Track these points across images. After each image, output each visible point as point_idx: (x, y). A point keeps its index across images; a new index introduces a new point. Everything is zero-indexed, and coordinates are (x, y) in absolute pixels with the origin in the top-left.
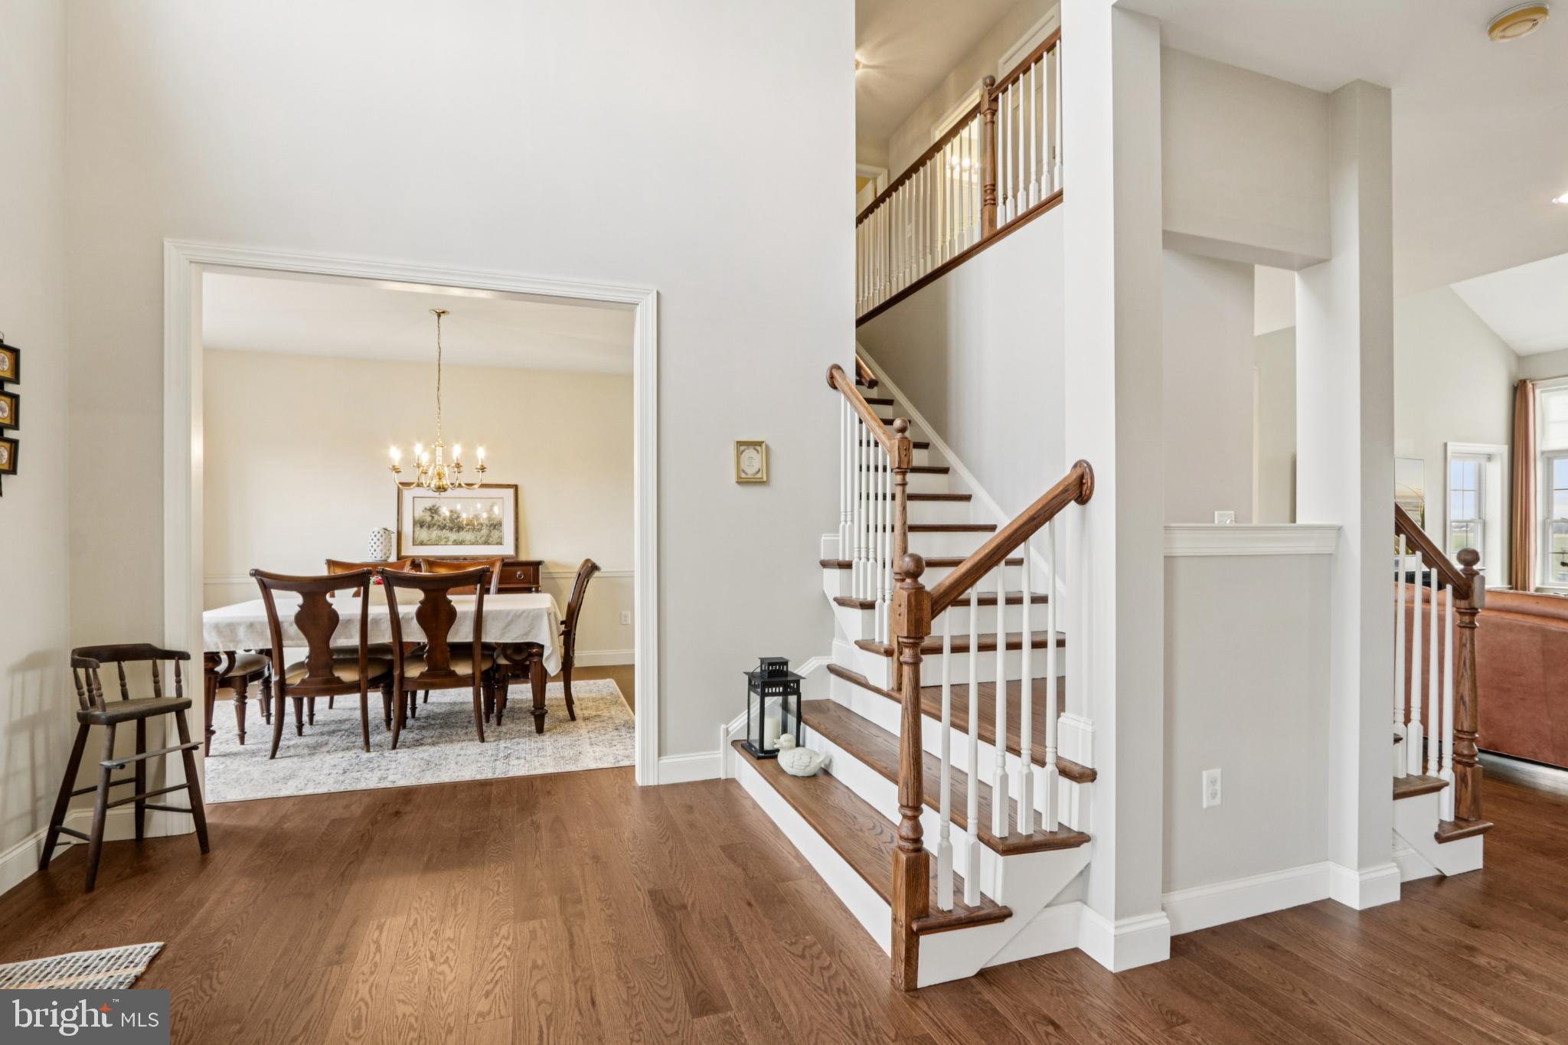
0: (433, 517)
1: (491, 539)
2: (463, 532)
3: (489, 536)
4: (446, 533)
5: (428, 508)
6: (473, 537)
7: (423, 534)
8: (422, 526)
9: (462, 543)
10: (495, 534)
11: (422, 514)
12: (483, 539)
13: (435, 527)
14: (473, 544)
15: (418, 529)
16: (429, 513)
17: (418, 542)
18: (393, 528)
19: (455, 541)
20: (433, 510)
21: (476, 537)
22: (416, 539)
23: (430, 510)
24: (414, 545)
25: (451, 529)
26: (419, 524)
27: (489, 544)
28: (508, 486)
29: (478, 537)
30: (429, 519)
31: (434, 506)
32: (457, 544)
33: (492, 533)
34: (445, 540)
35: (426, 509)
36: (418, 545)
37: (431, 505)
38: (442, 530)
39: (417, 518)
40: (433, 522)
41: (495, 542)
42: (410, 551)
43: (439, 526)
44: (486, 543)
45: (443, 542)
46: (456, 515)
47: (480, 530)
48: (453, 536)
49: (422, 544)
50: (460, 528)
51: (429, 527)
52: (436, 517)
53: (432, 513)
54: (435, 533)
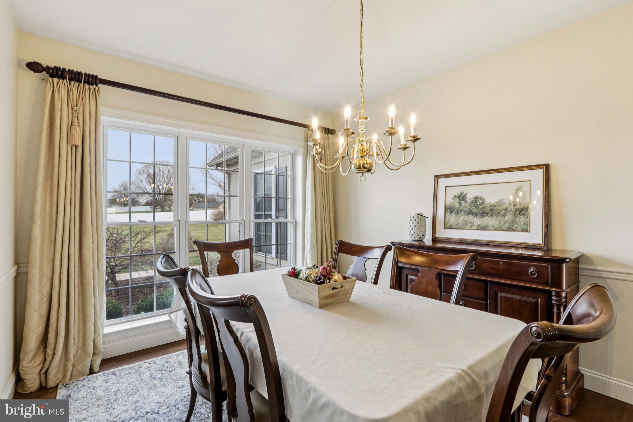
0: (460, 204)
1: (516, 225)
2: (487, 218)
3: (513, 222)
4: (471, 218)
5: (457, 195)
6: (497, 222)
7: (453, 219)
8: (451, 212)
9: (485, 228)
10: (521, 220)
11: (452, 201)
12: (507, 225)
13: (462, 213)
14: (496, 230)
15: (448, 214)
16: (458, 200)
17: (448, 226)
18: (429, 214)
19: (479, 225)
20: (462, 197)
21: (500, 223)
22: (446, 223)
23: (459, 197)
24: (445, 228)
25: (476, 215)
26: (449, 209)
27: (513, 230)
28: (537, 167)
29: (502, 223)
30: (457, 205)
31: (462, 194)
32: (481, 229)
33: (517, 220)
34: (470, 225)
35: (455, 196)
36: (448, 228)
37: (459, 193)
38: (468, 215)
39: (448, 205)
40: (461, 208)
41: (519, 229)
42: (442, 233)
43: (466, 211)
44: (510, 229)
45: (468, 227)
46: (481, 201)
47: (504, 215)
48: (478, 221)
49: (451, 227)
50: (484, 214)
51: (457, 213)
52: (463, 203)
53: (460, 200)
54: (462, 218)
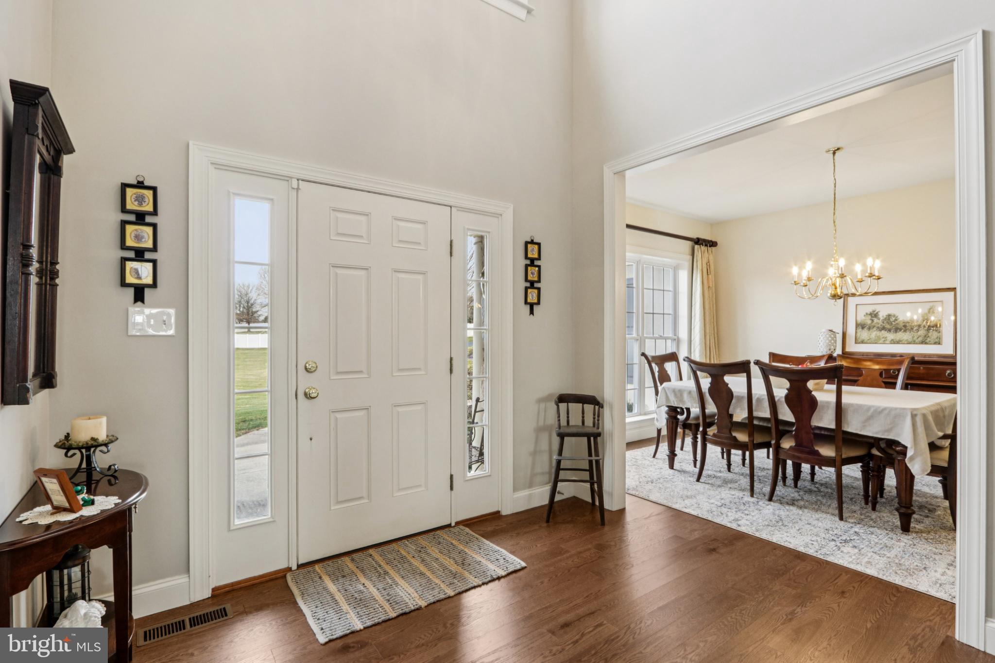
0: (873, 321)
1: (928, 339)
2: (900, 333)
3: (926, 336)
4: (884, 333)
5: (869, 313)
6: (911, 337)
7: (864, 334)
8: (863, 328)
9: (899, 342)
10: (933, 335)
11: (864, 318)
12: (920, 339)
13: (875, 329)
14: (910, 343)
15: (859, 330)
16: (870, 317)
17: (859, 341)
18: (839, 330)
19: (892, 340)
20: (874, 315)
21: (913, 337)
22: (858, 337)
23: (871, 314)
24: (856, 343)
25: (890, 330)
26: (860, 326)
27: (926, 343)
28: (948, 290)
29: (916, 337)
30: (869, 322)
31: (874, 311)
32: (894, 343)
33: (930, 334)
34: (883, 340)
35: (867, 314)
36: (859, 343)
37: (871, 311)
38: (881, 331)
39: (859, 322)
40: (873, 324)
41: (932, 342)
42: (852, 347)
43: (878, 328)
44: (923, 342)
45: (880, 342)
46: (894, 318)
47: (918, 330)
48: (891, 336)
49: (863, 342)
50: (897, 330)
51: (869, 329)
52: (876, 320)
53: (872, 317)
54: (874, 334)
